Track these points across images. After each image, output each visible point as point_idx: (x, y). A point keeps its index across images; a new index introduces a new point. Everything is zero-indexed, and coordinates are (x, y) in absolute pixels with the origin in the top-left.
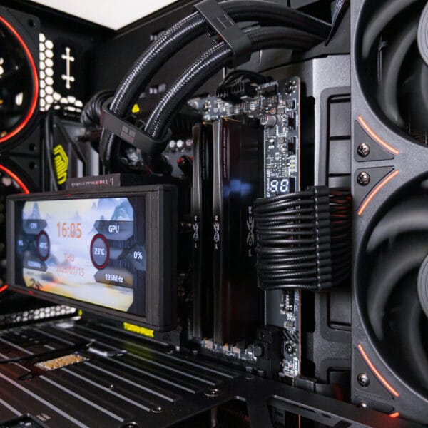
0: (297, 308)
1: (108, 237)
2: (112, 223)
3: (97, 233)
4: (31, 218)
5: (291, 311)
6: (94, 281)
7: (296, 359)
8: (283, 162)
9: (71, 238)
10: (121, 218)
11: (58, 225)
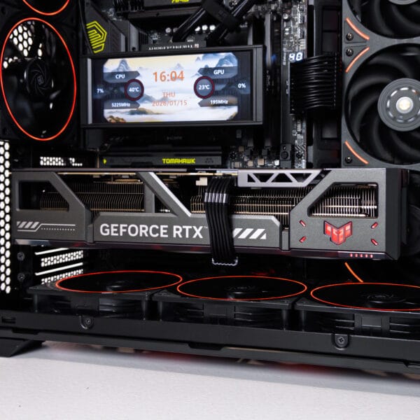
0: (304, 131)
1: (212, 77)
2: (217, 68)
3: (201, 76)
4: (116, 71)
5: (301, 133)
6: (199, 106)
7: (304, 160)
8: (295, 43)
9: (171, 81)
10: (225, 65)
11: (156, 74)
